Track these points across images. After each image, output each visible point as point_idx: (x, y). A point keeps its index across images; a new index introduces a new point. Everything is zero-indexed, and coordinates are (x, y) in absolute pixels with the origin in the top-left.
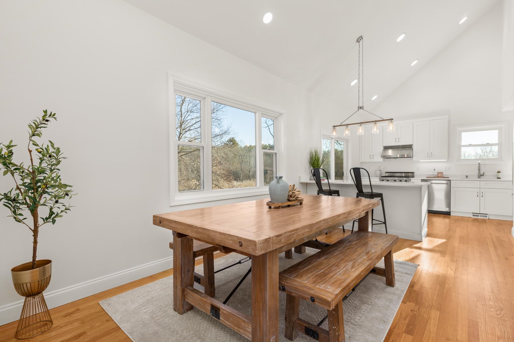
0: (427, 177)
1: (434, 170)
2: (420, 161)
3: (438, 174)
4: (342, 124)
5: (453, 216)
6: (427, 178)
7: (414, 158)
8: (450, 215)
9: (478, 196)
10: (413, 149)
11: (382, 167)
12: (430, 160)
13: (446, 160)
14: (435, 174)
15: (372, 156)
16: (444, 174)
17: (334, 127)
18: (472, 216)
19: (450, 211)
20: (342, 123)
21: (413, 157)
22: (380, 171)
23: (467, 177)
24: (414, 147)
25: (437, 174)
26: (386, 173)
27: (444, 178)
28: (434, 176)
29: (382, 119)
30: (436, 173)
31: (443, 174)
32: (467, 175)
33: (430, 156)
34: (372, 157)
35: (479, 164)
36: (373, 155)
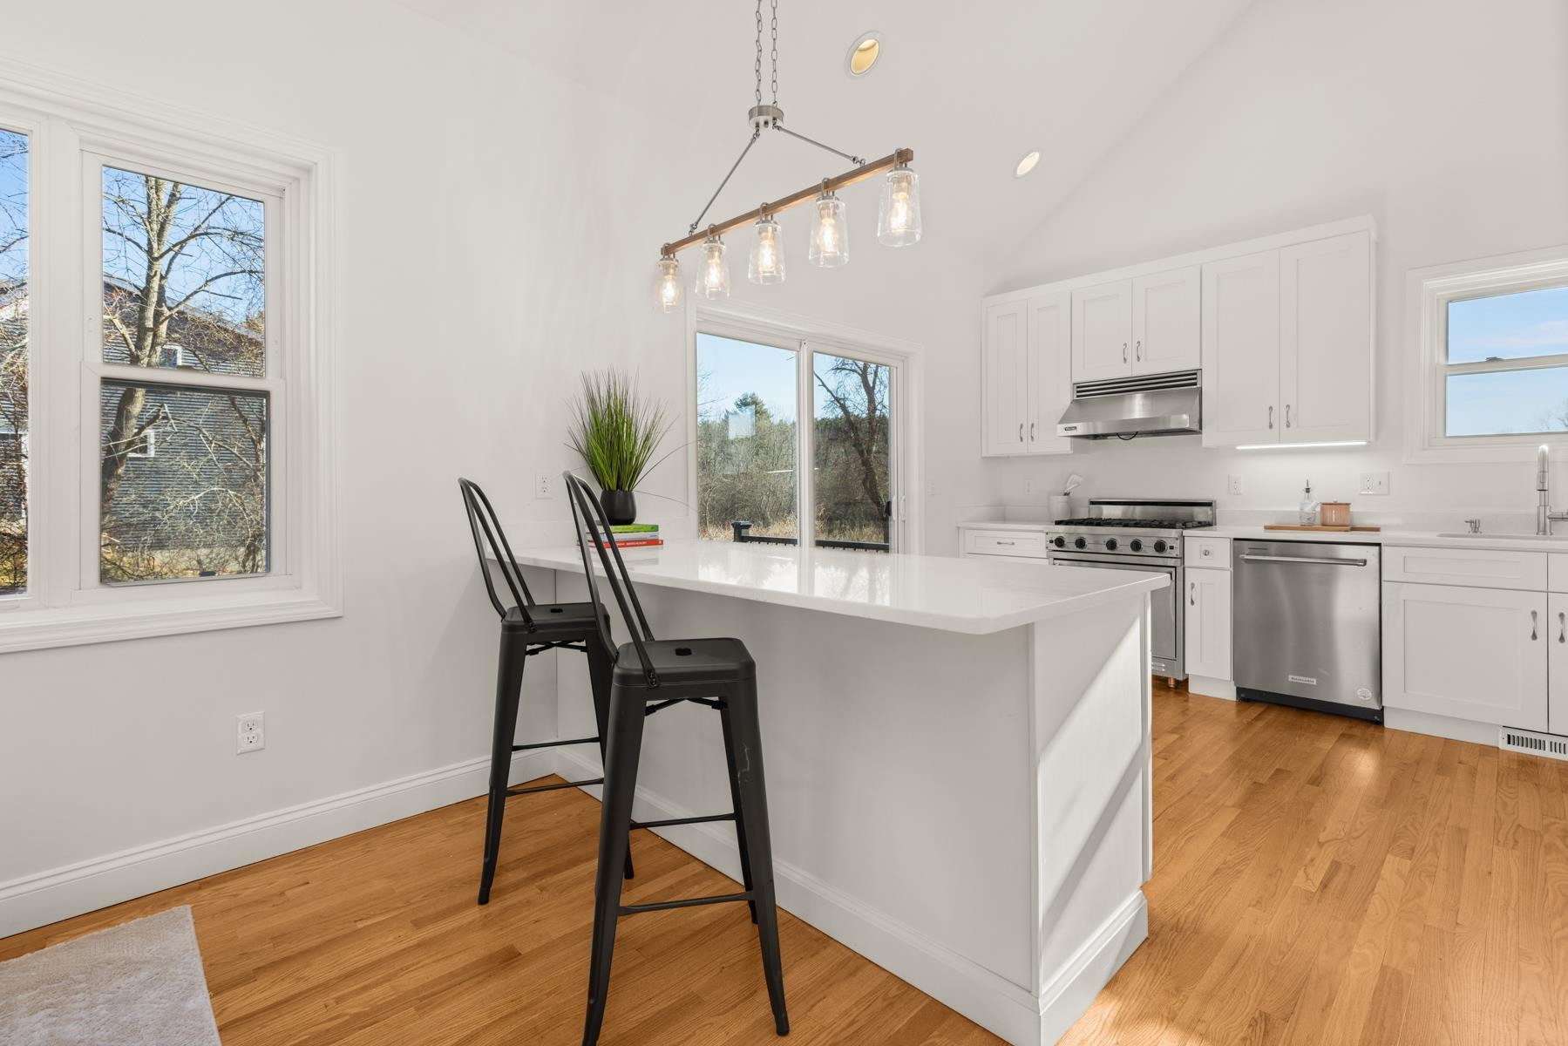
0: (1269, 524)
1: (1308, 490)
2: (1239, 448)
3: (1322, 509)
4: (696, 232)
5: (1395, 731)
6: (1267, 528)
7: (1208, 437)
8: (1380, 723)
9: (1534, 637)
10: (1201, 389)
11: (1074, 477)
12: (1280, 442)
13: (1364, 443)
14: (1308, 509)
15: (1027, 431)
16: (1353, 509)
17: (669, 250)
18: (1503, 745)
19: (1377, 707)
20: (694, 227)
21: (1201, 428)
22: (1066, 494)
23: (1475, 526)
24: (1207, 383)
25: (1318, 509)
26: (1093, 503)
27: (1354, 529)
28: (1305, 521)
29: (858, 166)
30: (1314, 503)
31: (1347, 510)
32: (1473, 518)
33: (1280, 421)
34: (1030, 435)
35: (1544, 459)
36: (1033, 425)
